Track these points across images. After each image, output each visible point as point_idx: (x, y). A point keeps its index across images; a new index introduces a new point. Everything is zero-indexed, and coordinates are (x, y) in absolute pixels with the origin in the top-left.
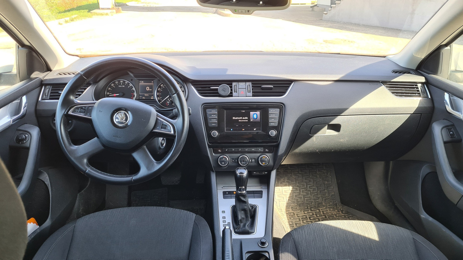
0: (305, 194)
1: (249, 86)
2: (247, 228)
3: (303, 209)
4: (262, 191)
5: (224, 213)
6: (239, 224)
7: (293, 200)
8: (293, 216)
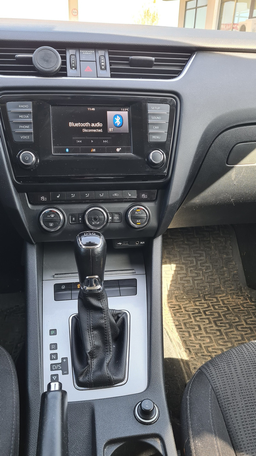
0: (194, 275)
1: (102, 58)
2: (106, 371)
3: (193, 298)
4: (135, 280)
5: (55, 334)
6: (88, 364)
7: (178, 286)
8: (178, 311)
